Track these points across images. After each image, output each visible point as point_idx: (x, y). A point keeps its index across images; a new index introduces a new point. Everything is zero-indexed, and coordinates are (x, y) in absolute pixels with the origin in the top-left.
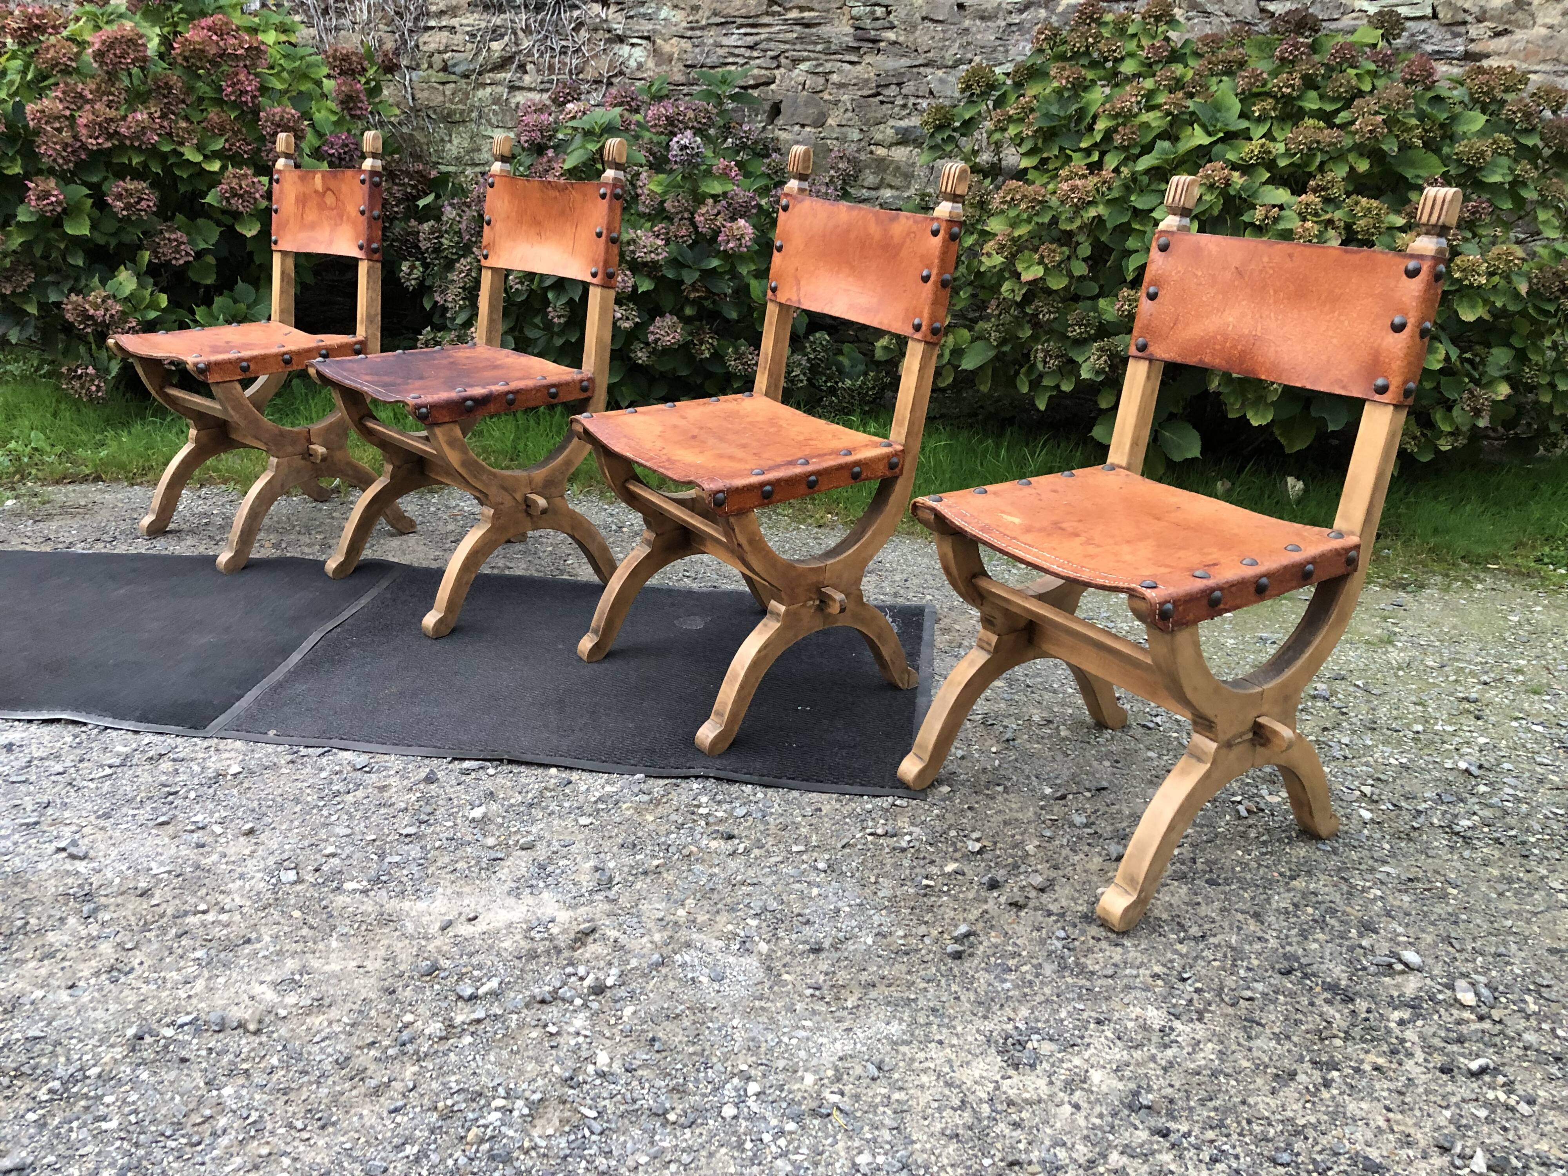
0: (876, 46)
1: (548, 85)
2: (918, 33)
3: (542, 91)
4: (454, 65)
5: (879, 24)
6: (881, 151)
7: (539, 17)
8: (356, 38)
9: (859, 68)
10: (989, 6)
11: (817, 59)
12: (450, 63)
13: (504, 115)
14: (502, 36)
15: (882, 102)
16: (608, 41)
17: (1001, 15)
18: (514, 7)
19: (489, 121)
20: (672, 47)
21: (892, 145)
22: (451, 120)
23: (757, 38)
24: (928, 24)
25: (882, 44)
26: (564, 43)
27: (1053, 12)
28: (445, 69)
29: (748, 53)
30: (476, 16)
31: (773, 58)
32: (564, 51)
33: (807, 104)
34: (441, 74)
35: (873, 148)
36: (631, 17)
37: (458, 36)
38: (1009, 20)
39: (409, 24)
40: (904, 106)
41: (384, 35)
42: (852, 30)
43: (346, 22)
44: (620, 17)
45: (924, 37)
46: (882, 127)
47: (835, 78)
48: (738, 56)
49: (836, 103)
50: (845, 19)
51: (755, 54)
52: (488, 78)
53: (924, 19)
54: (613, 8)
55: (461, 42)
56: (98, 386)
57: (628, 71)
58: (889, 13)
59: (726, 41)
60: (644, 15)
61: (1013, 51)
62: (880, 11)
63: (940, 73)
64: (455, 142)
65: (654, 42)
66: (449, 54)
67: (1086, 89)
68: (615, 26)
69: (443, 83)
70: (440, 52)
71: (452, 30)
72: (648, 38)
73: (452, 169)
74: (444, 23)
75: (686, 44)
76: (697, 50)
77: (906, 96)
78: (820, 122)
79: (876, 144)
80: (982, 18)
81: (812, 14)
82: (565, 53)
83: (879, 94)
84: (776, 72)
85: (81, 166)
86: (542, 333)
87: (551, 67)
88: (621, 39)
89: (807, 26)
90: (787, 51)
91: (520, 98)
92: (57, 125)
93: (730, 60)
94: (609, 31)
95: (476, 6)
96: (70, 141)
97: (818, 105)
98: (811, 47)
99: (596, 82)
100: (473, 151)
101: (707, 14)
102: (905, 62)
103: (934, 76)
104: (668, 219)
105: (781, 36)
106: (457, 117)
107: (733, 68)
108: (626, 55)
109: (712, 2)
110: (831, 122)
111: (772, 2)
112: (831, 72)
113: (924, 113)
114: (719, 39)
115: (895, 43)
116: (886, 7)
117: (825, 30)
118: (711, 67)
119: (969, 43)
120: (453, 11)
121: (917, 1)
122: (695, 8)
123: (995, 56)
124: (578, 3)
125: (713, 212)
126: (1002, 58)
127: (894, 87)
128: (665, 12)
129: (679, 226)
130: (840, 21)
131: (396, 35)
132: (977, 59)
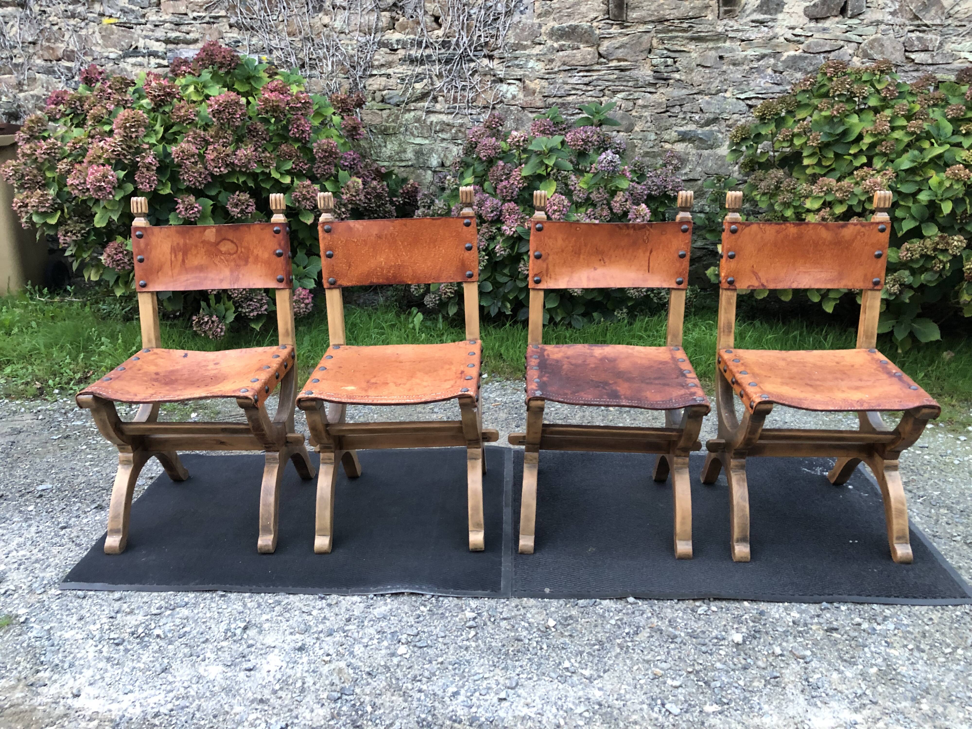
0: (667, 82)
1: (452, 110)
2: (694, 74)
3: (448, 113)
4: (390, 98)
5: (670, 69)
6: (667, 146)
7: (448, 67)
8: (322, 83)
9: (655, 96)
10: (739, 57)
11: (629, 91)
12: (386, 97)
13: (423, 129)
14: (422, 79)
15: (670, 116)
16: (494, 82)
17: (746, 62)
18: (430, 62)
19: (412, 134)
20: (535, 85)
21: (675, 142)
22: (386, 133)
23: (591, 78)
24: (700, 68)
25: (671, 81)
26: (463, 83)
27: (778, 60)
28: (383, 101)
29: (584, 88)
30: (404, 67)
31: (601, 90)
32: (464, 89)
33: (622, 118)
34: (380, 104)
35: (663, 144)
36: (509, 67)
37: (392, 80)
38: (751, 66)
39: (360, 73)
40: (684, 119)
41: (342, 80)
42: (652, 73)
43: (316, 72)
44: (501, 67)
45: (697, 76)
46: (669, 131)
47: (640, 102)
48: (578, 90)
49: (640, 117)
50: (647, 66)
51: (589, 88)
52: (412, 106)
53: (698, 65)
54: (496, 61)
55: (395, 84)
56: (221, 329)
57: (505, 100)
58: (675, 62)
59: (570, 81)
60: (518, 65)
61: (752, 84)
62: (670, 61)
63: (707, 98)
64: (389, 146)
65: (524, 82)
66: (386, 92)
67: (847, 116)
68: (499, 72)
69: (382, 110)
70: (380, 90)
71: (388, 76)
72: (520, 80)
73: (386, 164)
74: (383, 72)
75: (544, 83)
76: (551, 86)
77: (685, 113)
78: (629, 130)
79: (665, 142)
80: (734, 65)
81: (626, 63)
83: (667, 111)
84: (602, 99)
85: (208, 185)
86: (508, 279)
87: (455, 100)
88: (501, 81)
89: (622, 70)
90: (610, 86)
91: (434, 118)
92: (193, 160)
93: (573, 92)
94: (494, 76)
95: (405, 61)
96: (202, 170)
97: (629, 119)
98: (625, 84)
99: (484, 107)
100: (401, 152)
101: (559, 64)
102: (685, 92)
103: (702, 100)
104: (594, 205)
105: (606, 77)
106: (391, 131)
107: (575, 97)
108: (505, 90)
109: (563, 57)
110: (637, 129)
111: (600, 55)
112: (638, 99)
113: (697, 122)
114: (566, 79)
115: (679, 80)
116: (674, 58)
117: (635, 73)
118: (561, 97)
119: (725, 80)
120: (390, 65)
121: (694, 55)
122: (551, 61)
123: (741, 87)
124: (474, 58)
125: (623, 200)
126: (746, 89)
127: (677, 107)
128: (531, 64)
129: (602, 209)
130: (644, 68)
131: (351, 80)
132: (730, 89)
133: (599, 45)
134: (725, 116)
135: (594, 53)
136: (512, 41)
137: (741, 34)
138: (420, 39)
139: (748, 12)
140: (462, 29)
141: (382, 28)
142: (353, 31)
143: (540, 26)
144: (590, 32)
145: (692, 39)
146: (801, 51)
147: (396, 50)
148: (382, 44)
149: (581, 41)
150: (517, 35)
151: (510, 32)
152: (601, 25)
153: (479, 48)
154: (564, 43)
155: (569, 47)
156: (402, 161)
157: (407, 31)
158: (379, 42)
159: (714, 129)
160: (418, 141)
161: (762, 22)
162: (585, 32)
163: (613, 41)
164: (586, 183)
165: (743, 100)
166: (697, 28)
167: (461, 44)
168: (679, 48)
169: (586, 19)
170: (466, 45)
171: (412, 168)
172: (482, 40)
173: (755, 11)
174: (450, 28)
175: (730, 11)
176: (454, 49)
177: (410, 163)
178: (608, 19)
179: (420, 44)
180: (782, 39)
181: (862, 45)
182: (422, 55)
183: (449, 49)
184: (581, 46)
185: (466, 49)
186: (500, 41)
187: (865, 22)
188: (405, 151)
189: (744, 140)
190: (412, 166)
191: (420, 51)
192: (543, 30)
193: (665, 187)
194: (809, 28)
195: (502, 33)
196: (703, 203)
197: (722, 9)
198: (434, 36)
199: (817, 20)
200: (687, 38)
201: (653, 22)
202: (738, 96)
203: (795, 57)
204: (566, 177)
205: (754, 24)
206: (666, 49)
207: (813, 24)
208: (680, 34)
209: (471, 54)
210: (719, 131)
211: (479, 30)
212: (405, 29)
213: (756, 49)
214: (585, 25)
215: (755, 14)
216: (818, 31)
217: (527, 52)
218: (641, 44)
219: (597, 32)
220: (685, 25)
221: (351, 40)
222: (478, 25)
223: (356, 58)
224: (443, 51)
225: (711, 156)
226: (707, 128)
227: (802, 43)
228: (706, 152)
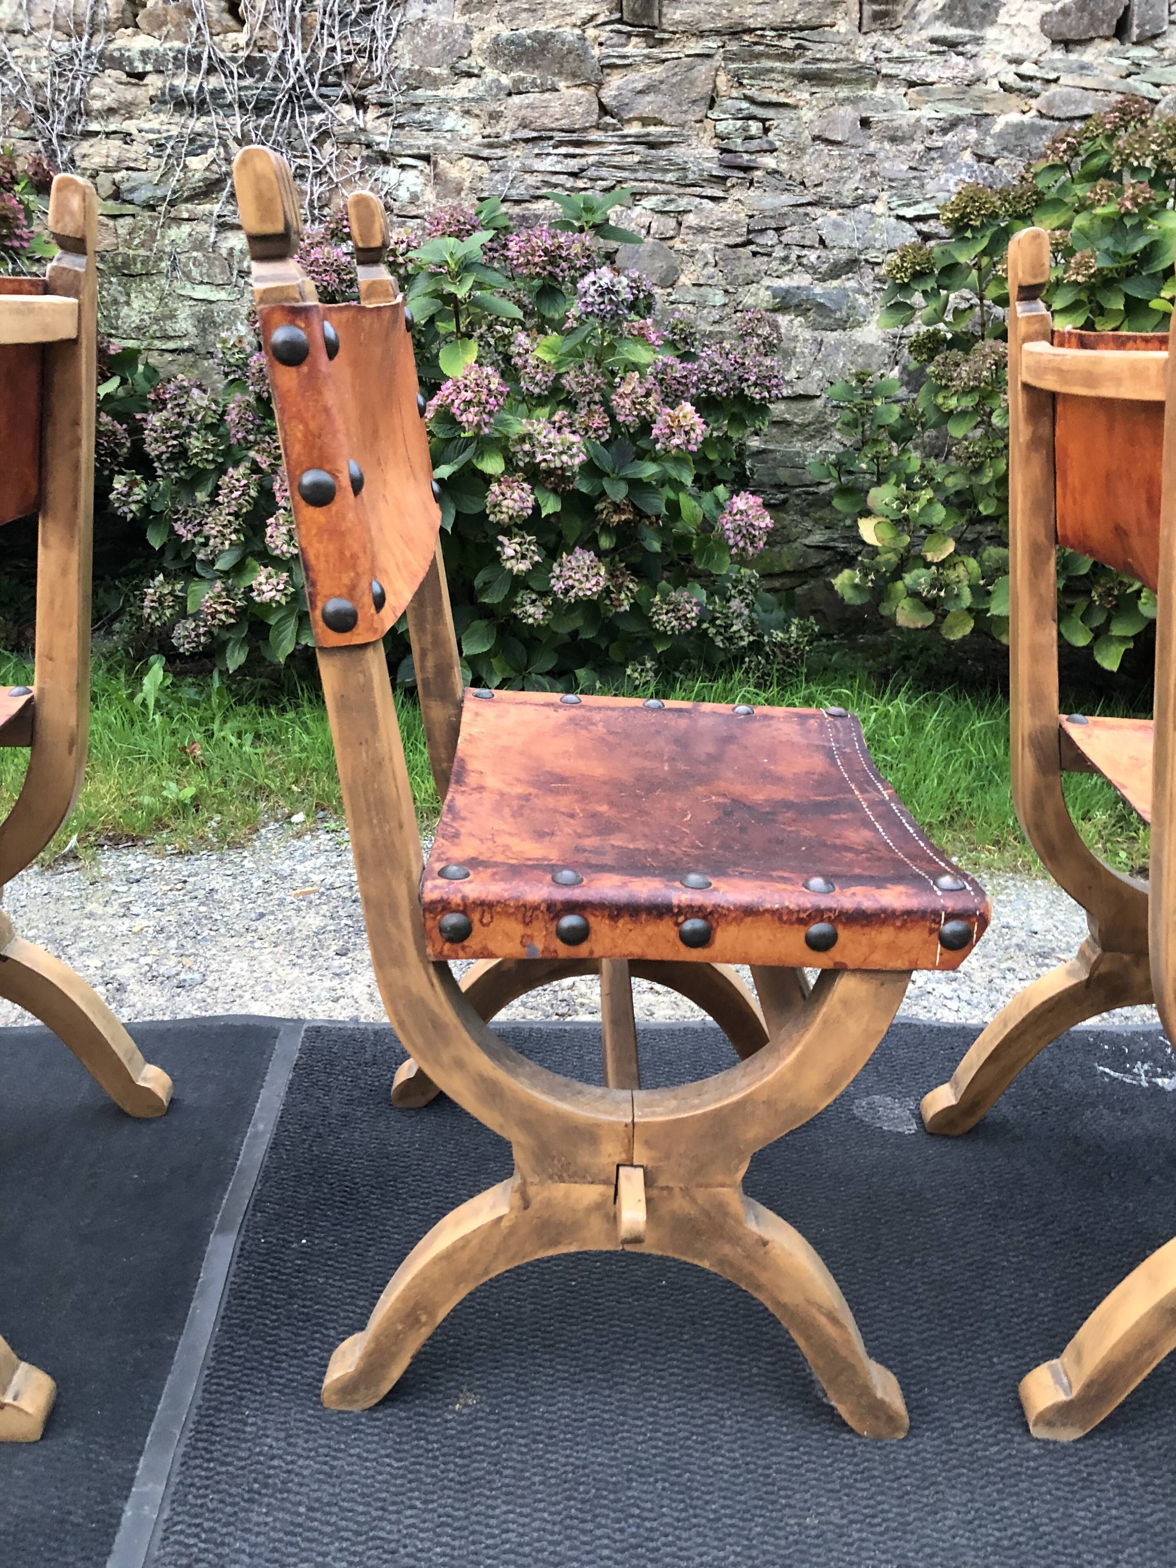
0: (748, 176)
2: (806, 158)
4: (132, 190)
5: (754, 145)
7: (263, 122)
9: (724, 206)
10: (904, 122)
11: (666, 193)
12: (124, 186)
13: (211, 265)
14: (205, 148)
15: (755, 254)
16: (368, 160)
17: (918, 135)
18: (221, 106)
19: (188, 276)
20: (460, 171)
21: (767, 311)
22: (127, 271)
23: (583, 161)
24: (820, 146)
25: (758, 174)
26: (300, 161)
27: (986, 132)
28: (116, 195)
29: (570, 182)
30: (163, 117)
31: (604, 190)
32: (300, 174)
33: (653, 255)
34: (110, 203)
35: (740, 315)
36: (401, 126)
37: (135, 147)
38: (929, 143)
39: (59, 128)
40: (785, 259)
41: (19, 144)
42: (716, 153)
44: (384, 125)
45: (813, 164)
46: (753, 288)
47: (691, 219)
48: (556, 186)
49: (692, 254)
50: (706, 137)
51: (580, 184)
52: (184, 210)
53: (815, 138)
54: (373, 112)
55: (141, 156)
57: (396, 205)
58: (766, 130)
59: (538, 165)
60: (420, 124)
61: (931, 186)
62: (755, 127)
63: (833, 215)
64: (136, 303)
65: (436, 164)
66: (124, 173)
68: (378, 139)
69: (114, 217)
70: (108, 170)
71: (127, 138)
72: (426, 158)
73: (131, 344)
74: (112, 127)
75: (482, 168)
76: (498, 177)
77: (788, 246)
78: (668, 281)
80: (893, 140)
81: (661, 129)
82: (302, 177)
83: (750, 242)
88: (385, 159)
89: (652, 146)
90: (625, 180)
91: (235, 241)
93: (544, 191)
94: (368, 146)
95: (165, 102)
97: (667, 257)
98: (657, 176)
100: (165, 318)
101: (512, 124)
102: (787, 199)
103: (826, 219)
104: (571, 404)
105: (617, 160)
106: (138, 268)
107: (549, 203)
108: (393, 182)
109: (520, 108)
110: (685, 280)
111: (604, 110)
112: (686, 212)
113: (812, 269)
114: (528, 162)
115: (776, 172)
116: (763, 121)
117: (679, 153)
118: (518, 202)
119: (874, 174)
120: (127, 110)
121: (807, 115)
122: (495, 116)
123: (907, 192)
124: (320, 101)
125: (641, 391)
126: (918, 196)
127: (771, 233)
128: (452, 121)
129: (590, 413)
130: (700, 140)
131: (39, 143)
132: (885, 196)
133: (600, 85)
134: (871, 255)
135: (590, 103)
136: (407, 66)
137: (907, 68)
138: (195, 51)
139: (923, 19)
140: (292, 32)
141: (107, 22)
142: (40, 28)
143: (468, 32)
144: (579, 52)
145: (804, 77)
146: (1034, 113)
147: (141, 76)
148: (107, 61)
149: (560, 73)
150: (416, 51)
151: (400, 43)
152: (604, 34)
153: (331, 79)
154: (522, 74)
155: (534, 83)
156: (170, 338)
157: (165, 30)
158: (101, 56)
159: (848, 284)
160: (201, 292)
161: (952, 45)
162: (570, 52)
163: (632, 76)
164: (551, 350)
165: (911, 221)
166: (815, 51)
167: (290, 67)
168: (774, 98)
169: (569, 20)
170: (301, 69)
171: (191, 357)
172: (338, 57)
173: (937, 18)
174: (263, 26)
175: (885, 14)
176: (275, 78)
177: (186, 344)
178: (620, 21)
179: (195, 62)
180: (994, 85)
181: (1161, 105)
182: (201, 88)
183: (262, 78)
184: (562, 85)
185: (300, 79)
186: (378, 63)
187: (1167, 54)
188: (172, 316)
189: (919, 276)
190: (190, 350)
191: (196, 81)
192: (476, 41)
193: (741, 379)
194: (1051, 61)
195: (383, 43)
196: (824, 448)
197: (868, 9)
198: (227, 46)
199: (1067, 44)
200: (792, 74)
201: (718, 32)
202: (902, 212)
203: (1020, 127)
204: (506, 340)
205: (935, 48)
206: (746, 98)
207: (1058, 54)
208: (778, 65)
209: (313, 92)
210: (860, 291)
211: (331, 35)
212: (160, 27)
213: (940, 105)
214: (570, 34)
215: (938, 24)
216: (1070, 71)
217: (442, 92)
218: (692, 83)
219: (596, 52)
220: (788, 43)
221: (35, 48)
222: (327, 22)
223: (48, 92)
224: (249, 81)
225: (844, 344)
226: (835, 283)
227: (1037, 96)
228: (831, 337)
